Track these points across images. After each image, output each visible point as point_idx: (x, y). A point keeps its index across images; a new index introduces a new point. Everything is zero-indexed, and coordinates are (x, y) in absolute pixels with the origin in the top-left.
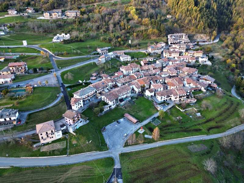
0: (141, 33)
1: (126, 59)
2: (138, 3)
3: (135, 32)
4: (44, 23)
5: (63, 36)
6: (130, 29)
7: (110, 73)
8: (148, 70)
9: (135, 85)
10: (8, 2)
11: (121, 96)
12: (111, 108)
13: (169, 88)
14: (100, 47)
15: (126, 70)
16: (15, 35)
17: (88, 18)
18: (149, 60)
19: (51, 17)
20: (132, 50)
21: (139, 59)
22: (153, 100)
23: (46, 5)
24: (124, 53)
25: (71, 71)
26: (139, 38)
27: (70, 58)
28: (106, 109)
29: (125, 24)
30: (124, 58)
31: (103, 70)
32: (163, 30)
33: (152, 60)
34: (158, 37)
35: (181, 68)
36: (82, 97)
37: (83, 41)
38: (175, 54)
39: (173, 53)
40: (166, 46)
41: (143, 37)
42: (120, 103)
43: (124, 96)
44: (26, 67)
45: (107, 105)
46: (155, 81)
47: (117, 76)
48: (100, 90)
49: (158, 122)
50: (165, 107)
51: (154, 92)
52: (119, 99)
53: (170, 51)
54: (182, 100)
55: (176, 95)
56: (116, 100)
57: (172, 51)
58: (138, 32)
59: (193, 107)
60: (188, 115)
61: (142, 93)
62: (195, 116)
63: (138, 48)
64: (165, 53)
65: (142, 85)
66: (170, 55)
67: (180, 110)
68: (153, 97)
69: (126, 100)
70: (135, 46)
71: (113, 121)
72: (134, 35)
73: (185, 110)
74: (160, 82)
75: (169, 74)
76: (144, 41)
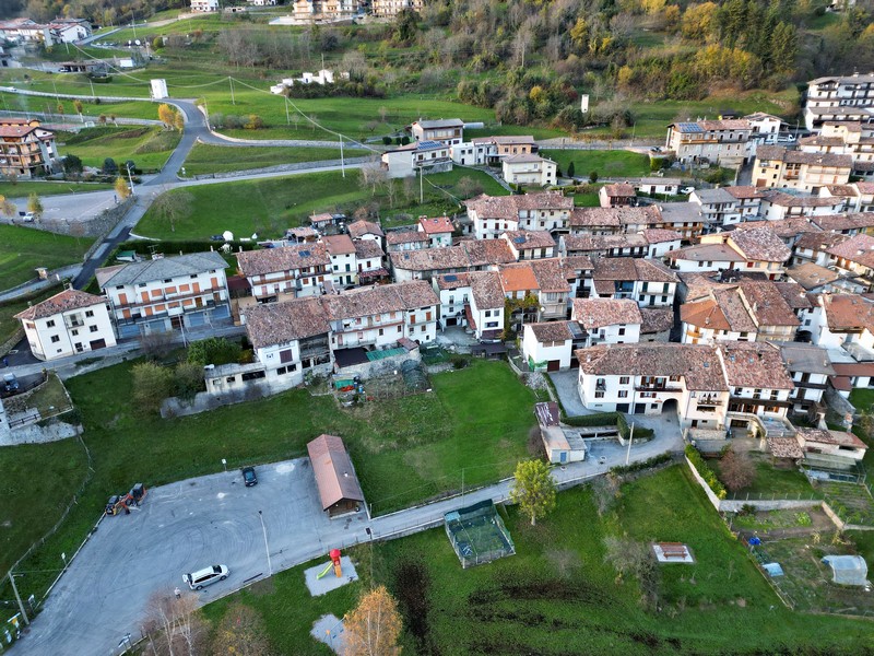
0: (655, 70)
1: (529, 172)
3: (631, 67)
6: (608, 54)
7: (406, 220)
9: (474, 289)
11: (359, 331)
12: (258, 382)
13: (687, 339)
17: (442, 15)
18: (653, 189)
19: (319, 17)
20: (582, 142)
21: (599, 182)
22: (549, 390)
24: (534, 148)
26: (643, 91)
28: (224, 382)
29: (589, 31)
30: (520, 168)
31: (377, 206)
32: (785, 52)
33: (669, 189)
34: (749, 88)
35: (826, 239)
36: (122, 297)
37: (381, 96)
38: (823, 172)
39: (810, 166)
40: (782, 134)
41: (665, 89)
42: (340, 367)
43: (381, 333)
44: (50, 150)
45: (242, 362)
46: (616, 282)
47: (419, 234)
48: (271, 282)
49: (496, 539)
50: (608, 448)
51: (574, 341)
52: (333, 347)
53: (794, 153)
54: (753, 427)
55: (707, 383)
56: (305, 345)
57: (807, 155)
58: (644, 64)
59: (819, 497)
60: (756, 549)
61: (503, 342)
62: (814, 577)
63: (614, 133)
64: (762, 161)
65: (521, 295)
66: (793, 174)
67: (706, 497)
68: (565, 372)
69: (382, 360)
70: (608, 124)
71: (224, 461)
72: (620, 75)
73: (742, 503)
74: (653, 298)
75: (732, 264)
76: (664, 106)
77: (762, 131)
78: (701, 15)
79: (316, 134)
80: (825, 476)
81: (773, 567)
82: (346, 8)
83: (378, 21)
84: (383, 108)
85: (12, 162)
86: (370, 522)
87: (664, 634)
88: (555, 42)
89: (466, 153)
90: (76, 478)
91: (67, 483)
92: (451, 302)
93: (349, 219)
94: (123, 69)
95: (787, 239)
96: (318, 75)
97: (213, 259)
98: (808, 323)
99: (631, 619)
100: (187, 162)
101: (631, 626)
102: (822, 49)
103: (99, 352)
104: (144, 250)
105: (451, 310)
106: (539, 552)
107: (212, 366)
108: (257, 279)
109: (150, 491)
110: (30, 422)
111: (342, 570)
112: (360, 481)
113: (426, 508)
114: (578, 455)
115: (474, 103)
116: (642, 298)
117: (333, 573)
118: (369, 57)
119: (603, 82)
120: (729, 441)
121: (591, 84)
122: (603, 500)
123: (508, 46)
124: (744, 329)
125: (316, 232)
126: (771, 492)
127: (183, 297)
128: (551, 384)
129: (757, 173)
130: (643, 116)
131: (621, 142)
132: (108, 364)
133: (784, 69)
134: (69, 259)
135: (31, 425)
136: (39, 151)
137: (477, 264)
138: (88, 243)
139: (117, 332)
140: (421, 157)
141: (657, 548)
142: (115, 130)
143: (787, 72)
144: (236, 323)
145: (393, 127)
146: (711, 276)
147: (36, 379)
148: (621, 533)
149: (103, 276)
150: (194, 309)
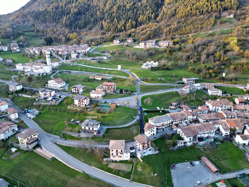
0: (240, 66)
1: (215, 93)
2: (242, 34)
3: (233, 65)
4: (138, 51)
5: (152, 63)
7: (192, 105)
8: (243, 110)
9: (222, 125)
10: (115, 34)
11: (201, 134)
12: (186, 144)
14: (186, 76)
15: (213, 106)
16: (114, 60)
17: (179, 48)
18: (247, 99)
19: (146, 46)
20: (225, 84)
21: (233, 95)
22: (246, 150)
23: (143, 36)
24: (214, 86)
25: (151, 97)
26: (237, 71)
27: (153, 84)
28: (180, 144)
29: (221, 55)
30: (213, 92)
41: (243, 71)
42: (199, 142)
43: (205, 135)
45: (182, 140)
52: (197, 137)
56: (193, 137)
58: (236, 65)
61: (230, 138)
63: (233, 83)
65: (232, 127)
69: (206, 141)
70: (231, 80)
71: (186, 160)
72: (231, 67)
76: (243, 75)
79: (164, 82)
82: (153, 45)
83: (161, 48)
84: (174, 73)
86: (222, 175)
88: (211, 58)
89: (198, 86)
93: (180, 104)
94: (105, 60)
103: (154, 136)
107: (178, 140)
115: (194, 73)
117: (221, 185)
121: (224, 69)
127: (165, 125)
130: (239, 78)
131: (235, 85)
132: (157, 138)
135: (154, 151)
136: (114, 87)
138: (137, 110)
140: (190, 89)
142: (117, 79)
144: (173, 130)
149: (152, 120)
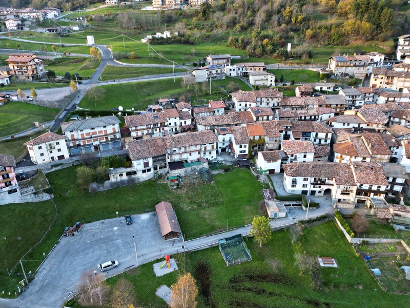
0: (324, 31)
1: (262, 80)
3: (312, 30)
6: (301, 23)
8: (302, 106)
9: (235, 134)
11: (180, 153)
12: (133, 176)
13: (337, 160)
18: (321, 88)
19: (164, 6)
20: (288, 66)
21: (295, 84)
22: (269, 183)
24: (264, 68)
26: (317, 41)
28: (118, 176)
29: (292, 12)
30: (257, 78)
31: (189, 95)
32: (388, 23)
33: (329, 88)
34: (369, 40)
35: (406, 113)
36: (72, 136)
37: (192, 44)
38: (405, 81)
39: (399, 78)
40: (385, 62)
41: (328, 41)
42: (171, 170)
43: (190, 155)
44: (41, 68)
45: (126, 167)
46: (303, 133)
47: (209, 108)
48: (140, 130)
49: (243, 253)
50: (297, 211)
51: (282, 160)
52: (168, 161)
53: (391, 72)
54: (368, 203)
55: (346, 182)
56: (155, 159)
57: (397, 73)
58: (318, 28)
59: (400, 237)
60: (368, 262)
61: (248, 160)
62: (396, 276)
63: (303, 61)
64: (375, 75)
65: (257, 138)
66: (390, 82)
67: (344, 236)
68: (277, 175)
69: (190, 167)
70: (300, 57)
71: (117, 213)
72: (307, 33)
73: (362, 239)
74: (320, 140)
75: (359, 124)
76: (328, 48)
77: (375, 61)
78: (346, 5)
79: (162, 61)
80: (403, 228)
81: (376, 271)
82: (177, 2)
83: (192, 8)
84: (193, 49)
85: (24, 73)
86: (184, 243)
87: (323, 300)
88: (275, 18)
89: (232, 70)
90: (50, 218)
91: (46, 220)
92: (224, 141)
93: (176, 101)
94: (74, 31)
95: (386, 113)
96: (163, 34)
97: (114, 119)
98: (396, 153)
99: (307, 293)
100: (103, 74)
101: (307, 296)
102: (406, 21)
103: (61, 161)
104: (82, 114)
105: (223, 144)
106: (263, 260)
107: (112, 169)
108: (134, 128)
109: (84, 225)
110: (30, 193)
111: (171, 265)
112: (179, 224)
113: (210, 237)
114: (283, 214)
115: (236, 47)
116: (315, 140)
117: (166, 266)
118: (187, 25)
119: (298, 37)
120: (356, 210)
121: (292, 38)
122: (294, 236)
123: (253, 20)
124: (365, 156)
125: (161, 107)
126: (376, 234)
127: (100, 136)
128: (271, 180)
129: (372, 81)
130: (317, 53)
131: (306, 66)
132: (65, 167)
133: (387, 31)
134: (48, 118)
135: (30, 194)
136: (36, 68)
137: (236, 123)
138: (57, 111)
139: (70, 152)
140: (210, 72)
141: (320, 260)
142: (70, 59)
143: (388, 32)
144: (124, 149)
145: (198, 58)
146: (349, 130)
147: (33, 173)
148: (303, 252)
149: (64, 126)
150: (105, 142)
